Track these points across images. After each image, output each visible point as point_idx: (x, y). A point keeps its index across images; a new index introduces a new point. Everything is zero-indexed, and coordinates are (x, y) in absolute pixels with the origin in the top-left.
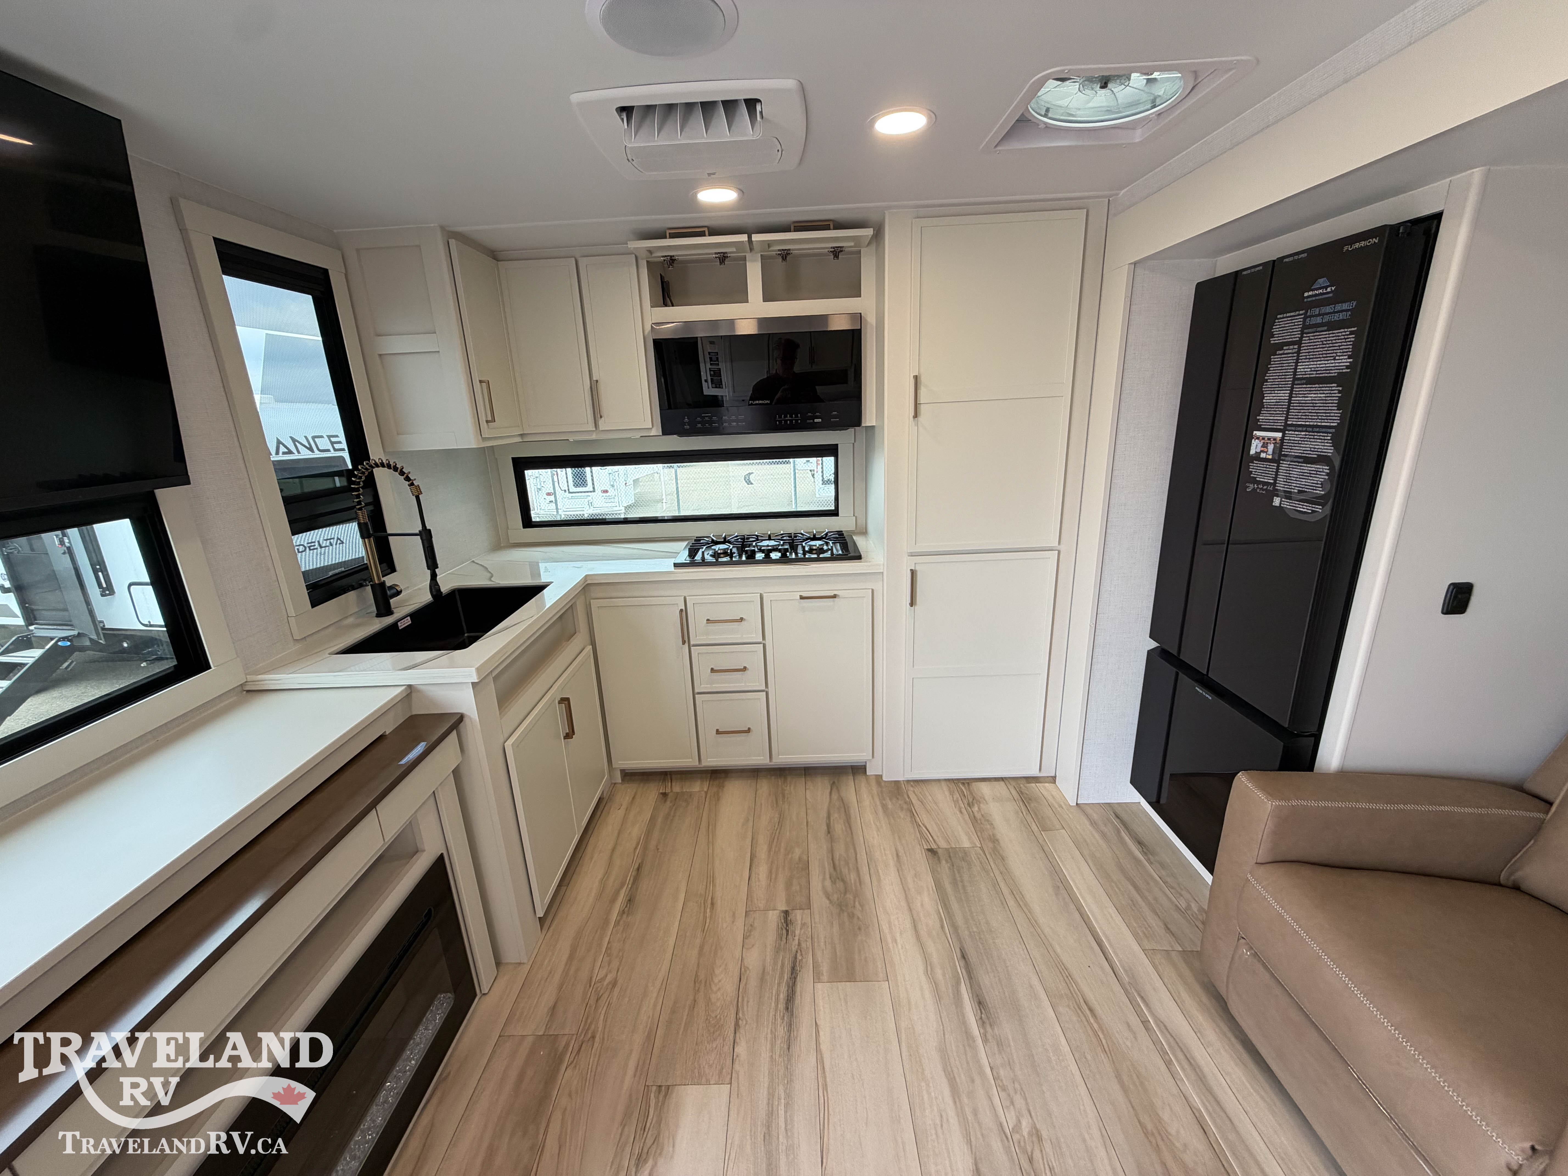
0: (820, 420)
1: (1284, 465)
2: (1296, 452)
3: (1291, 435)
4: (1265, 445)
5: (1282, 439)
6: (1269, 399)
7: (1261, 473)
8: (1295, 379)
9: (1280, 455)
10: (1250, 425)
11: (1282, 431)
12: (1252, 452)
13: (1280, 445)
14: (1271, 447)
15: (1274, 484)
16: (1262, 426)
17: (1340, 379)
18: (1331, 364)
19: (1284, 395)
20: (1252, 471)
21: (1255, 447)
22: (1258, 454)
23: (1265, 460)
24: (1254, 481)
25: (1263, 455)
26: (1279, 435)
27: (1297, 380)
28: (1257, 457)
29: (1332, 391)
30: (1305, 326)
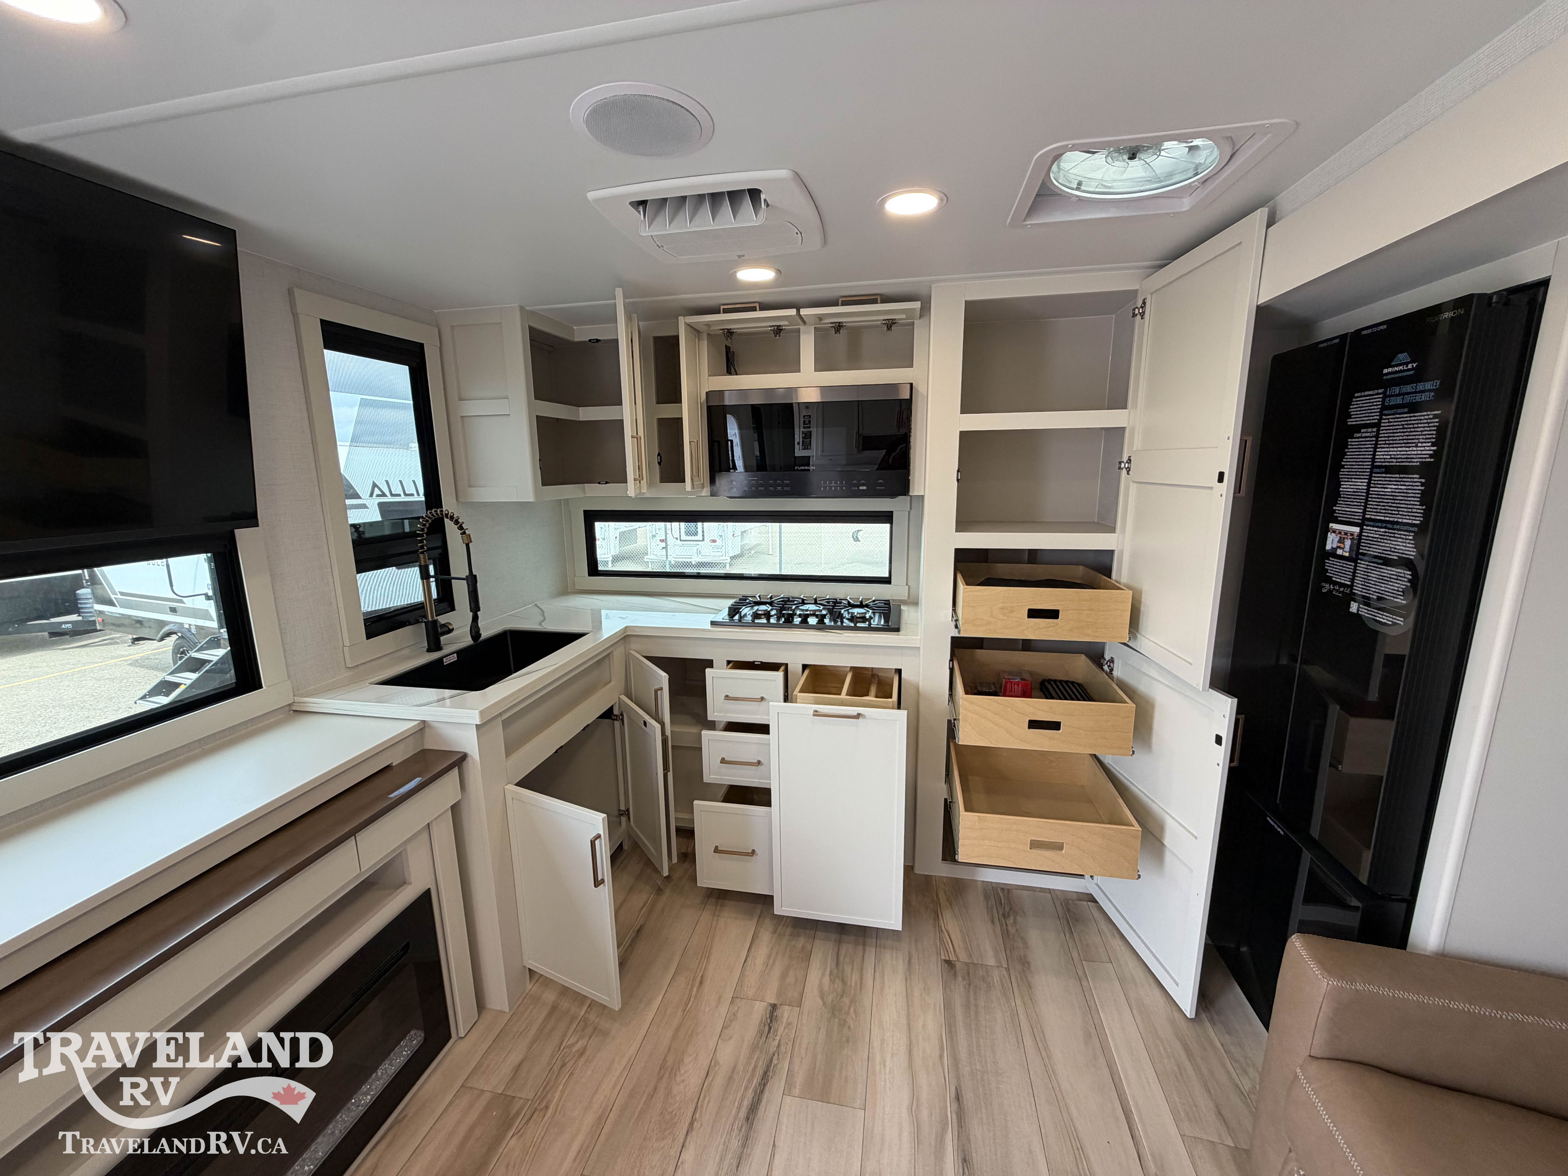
0: (865, 488)
1: (1362, 565)
2: (1376, 550)
3: (1371, 532)
4: (1341, 541)
5: (1360, 535)
6: (1346, 487)
7: (1338, 572)
8: (1373, 467)
9: (1358, 553)
10: (1327, 517)
11: (1360, 525)
12: (1328, 547)
13: (1358, 542)
14: (1348, 543)
15: (1351, 587)
16: (1339, 518)
17: (1422, 469)
18: (1412, 451)
19: (1362, 484)
20: (1328, 569)
21: (1331, 541)
22: (1334, 550)
23: (1342, 557)
24: (1329, 580)
25: (1339, 552)
26: (1356, 530)
27: (1375, 468)
28: (1333, 554)
29: (1415, 484)
30: (1384, 408)
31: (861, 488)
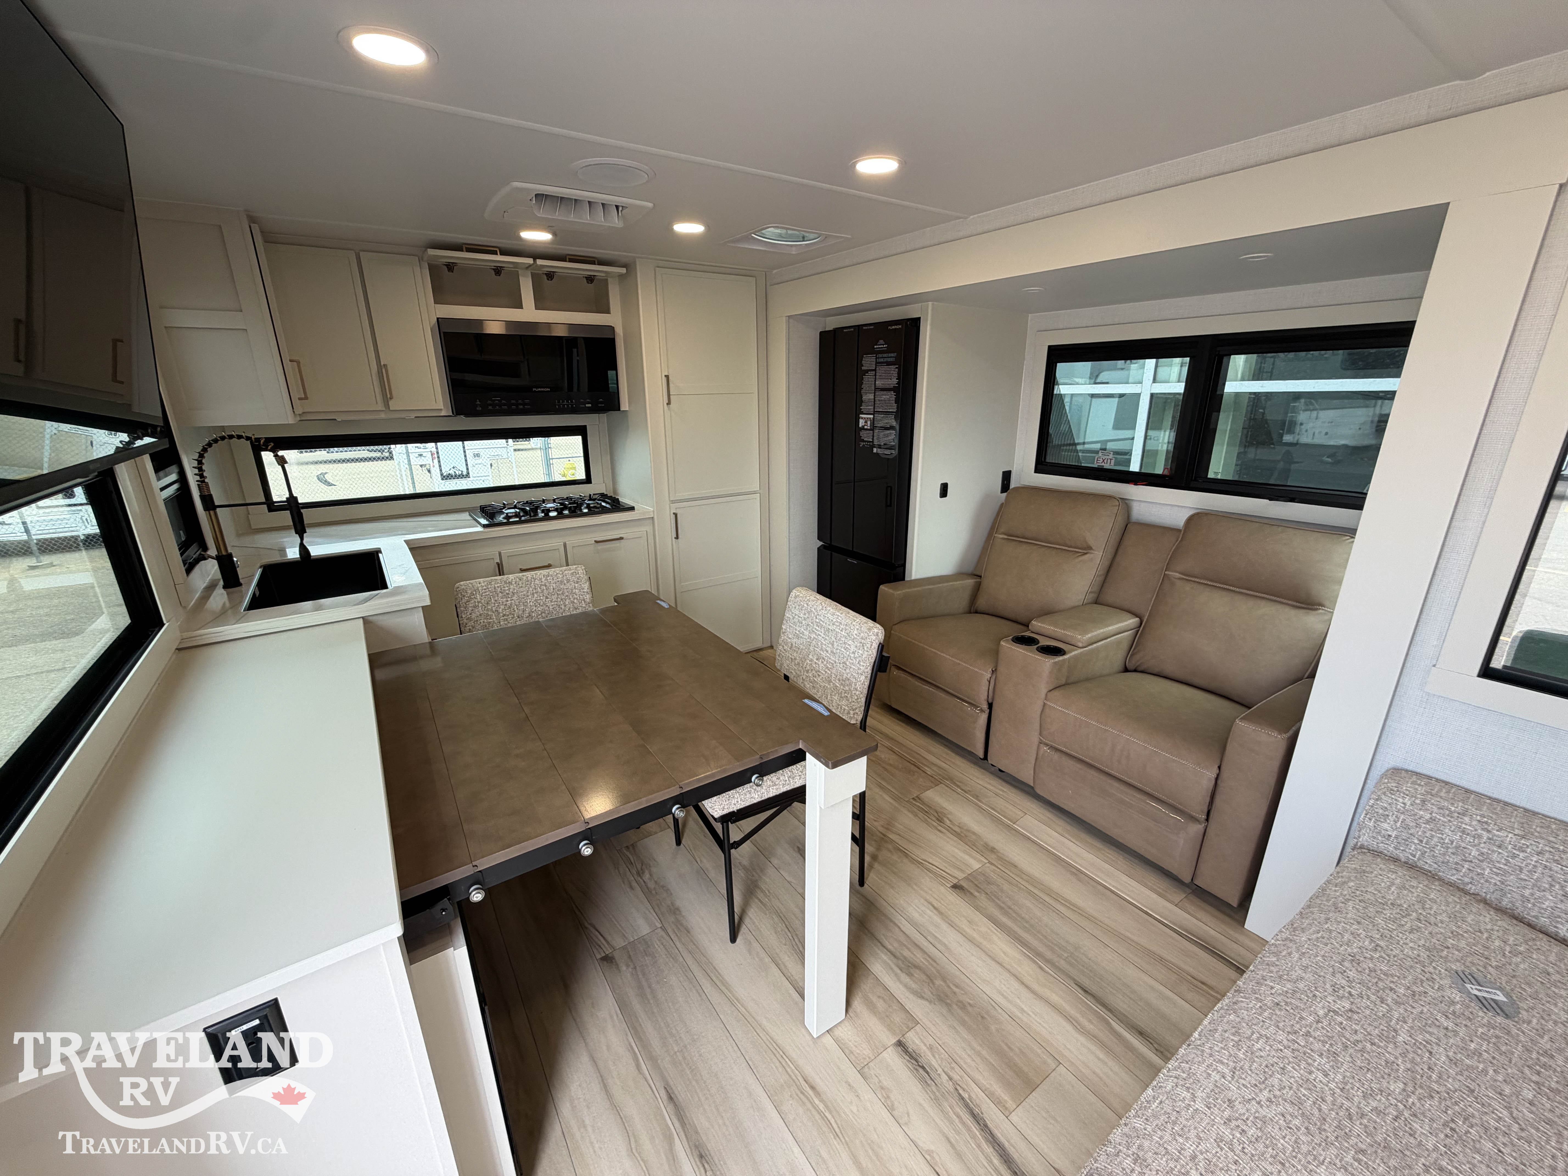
0: (590, 405)
1: (876, 431)
2: (881, 424)
3: (879, 417)
4: (866, 422)
5: (874, 419)
6: (865, 398)
7: (866, 436)
8: (875, 388)
9: (874, 427)
10: (858, 412)
11: (873, 414)
12: (860, 426)
13: (873, 422)
14: (869, 423)
15: (873, 442)
16: (864, 412)
17: (894, 389)
18: (890, 382)
19: (871, 396)
20: (861, 435)
21: (861, 423)
22: (863, 426)
23: (867, 429)
24: (863, 441)
25: (866, 427)
26: (872, 416)
27: (876, 389)
28: (863, 428)
29: (892, 396)
30: (876, 363)
31: (587, 405)
